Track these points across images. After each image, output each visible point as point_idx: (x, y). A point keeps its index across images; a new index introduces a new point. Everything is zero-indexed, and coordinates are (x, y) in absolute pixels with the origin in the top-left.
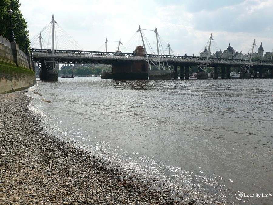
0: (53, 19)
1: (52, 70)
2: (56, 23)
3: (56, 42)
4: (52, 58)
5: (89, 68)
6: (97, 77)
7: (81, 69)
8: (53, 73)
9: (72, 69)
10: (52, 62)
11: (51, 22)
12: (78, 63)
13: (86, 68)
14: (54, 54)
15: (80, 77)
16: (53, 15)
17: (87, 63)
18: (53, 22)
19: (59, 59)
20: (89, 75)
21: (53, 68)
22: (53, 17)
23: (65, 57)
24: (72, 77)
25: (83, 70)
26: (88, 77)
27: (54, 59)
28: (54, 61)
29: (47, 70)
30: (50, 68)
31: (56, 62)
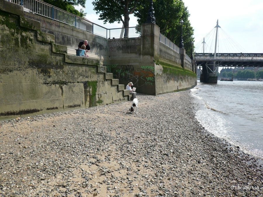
0: (218, 24)
1: (212, 72)
2: (220, 27)
3: (218, 46)
4: (213, 61)
5: (251, 71)
6: (259, 81)
7: (241, 72)
8: (213, 76)
9: (232, 73)
10: (213, 65)
11: (215, 27)
12: (239, 66)
13: (248, 71)
14: (215, 58)
15: (240, 80)
16: (218, 20)
17: (250, 66)
18: (217, 26)
19: (220, 62)
20: (250, 79)
21: (213, 71)
22: (217, 22)
23: (226, 60)
24: (232, 80)
25: (244, 73)
26: (249, 80)
27: (215, 62)
28: (214, 65)
29: (208, 72)
30: (211, 71)
31: (216, 65)
